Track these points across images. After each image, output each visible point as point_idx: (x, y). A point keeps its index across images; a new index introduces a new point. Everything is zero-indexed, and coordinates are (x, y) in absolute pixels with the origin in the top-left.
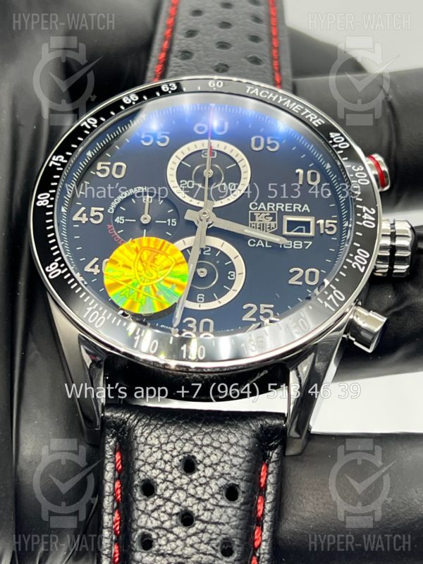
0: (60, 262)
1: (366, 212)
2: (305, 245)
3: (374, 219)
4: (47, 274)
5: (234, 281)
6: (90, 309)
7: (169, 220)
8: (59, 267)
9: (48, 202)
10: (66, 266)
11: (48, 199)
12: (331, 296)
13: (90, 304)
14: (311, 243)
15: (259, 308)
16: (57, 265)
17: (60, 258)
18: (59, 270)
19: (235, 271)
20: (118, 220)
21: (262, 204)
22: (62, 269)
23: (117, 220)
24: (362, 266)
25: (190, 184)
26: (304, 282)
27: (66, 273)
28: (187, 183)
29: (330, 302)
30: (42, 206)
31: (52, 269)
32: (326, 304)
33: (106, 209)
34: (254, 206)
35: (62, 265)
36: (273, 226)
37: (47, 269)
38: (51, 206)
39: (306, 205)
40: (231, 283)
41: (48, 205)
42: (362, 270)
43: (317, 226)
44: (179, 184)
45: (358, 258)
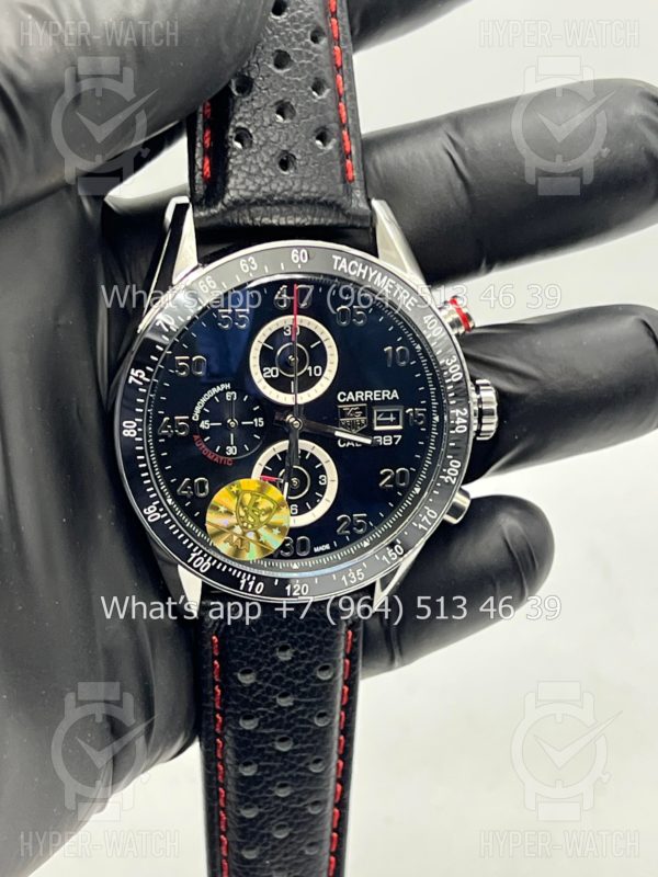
0: (158, 506)
1: (460, 416)
2: (394, 440)
3: (465, 421)
4: (146, 516)
5: (326, 486)
6: (193, 555)
7: (256, 420)
8: (157, 511)
9: (135, 433)
10: (165, 511)
11: (136, 429)
12: (425, 518)
13: (195, 550)
14: (400, 437)
15: (352, 517)
16: (155, 509)
17: (157, 502)
18: (158, 514)
19: (325, 474)
20: (205, 425)
21: (351, 393)
22: (161, 513)
23: (202, 425)
24: (453, 477)
25: (274, 372)
26: (395, 485)
27: (166, 518)
28: (271, 370)
29: (424, 523)
30: (129, 437)
31: (151, 512)
32: (421, 526)
33: (191, 416)
34: (342, 397)
35: (161, 510)
36: (363, 422)
37: (145, 511)
38: (140, 439)
39: (395, 391)
40: (323, 490)
41: (137, 436)
42: (453, 482)
43: (406, 416)
44: (263, 372)
45: (452, 472)
